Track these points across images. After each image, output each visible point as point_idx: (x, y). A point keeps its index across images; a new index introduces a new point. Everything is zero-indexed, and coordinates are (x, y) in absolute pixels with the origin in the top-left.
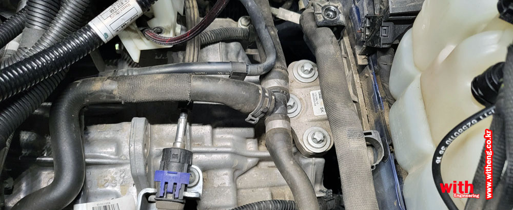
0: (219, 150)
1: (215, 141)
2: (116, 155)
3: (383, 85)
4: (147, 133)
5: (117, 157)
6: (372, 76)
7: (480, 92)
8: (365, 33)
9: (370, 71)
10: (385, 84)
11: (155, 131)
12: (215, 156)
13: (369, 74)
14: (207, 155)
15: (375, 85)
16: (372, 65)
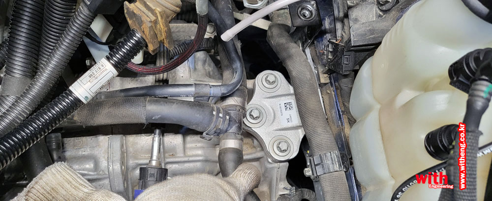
0: (191, 159)
1: (186, 150)
2: (95, 171)
3: (343, 104)
4: (123, 150)
5: (96, 173)
6: (333, 93)
7: (432, 149)
8: (328, 56)
9: (332, 89)
10: (346, 104)
11: (130, 145)
12: (187, 165)
13: (331, 91)
14: (180, 164)
15: (336, 102)
16: (333, 83)
